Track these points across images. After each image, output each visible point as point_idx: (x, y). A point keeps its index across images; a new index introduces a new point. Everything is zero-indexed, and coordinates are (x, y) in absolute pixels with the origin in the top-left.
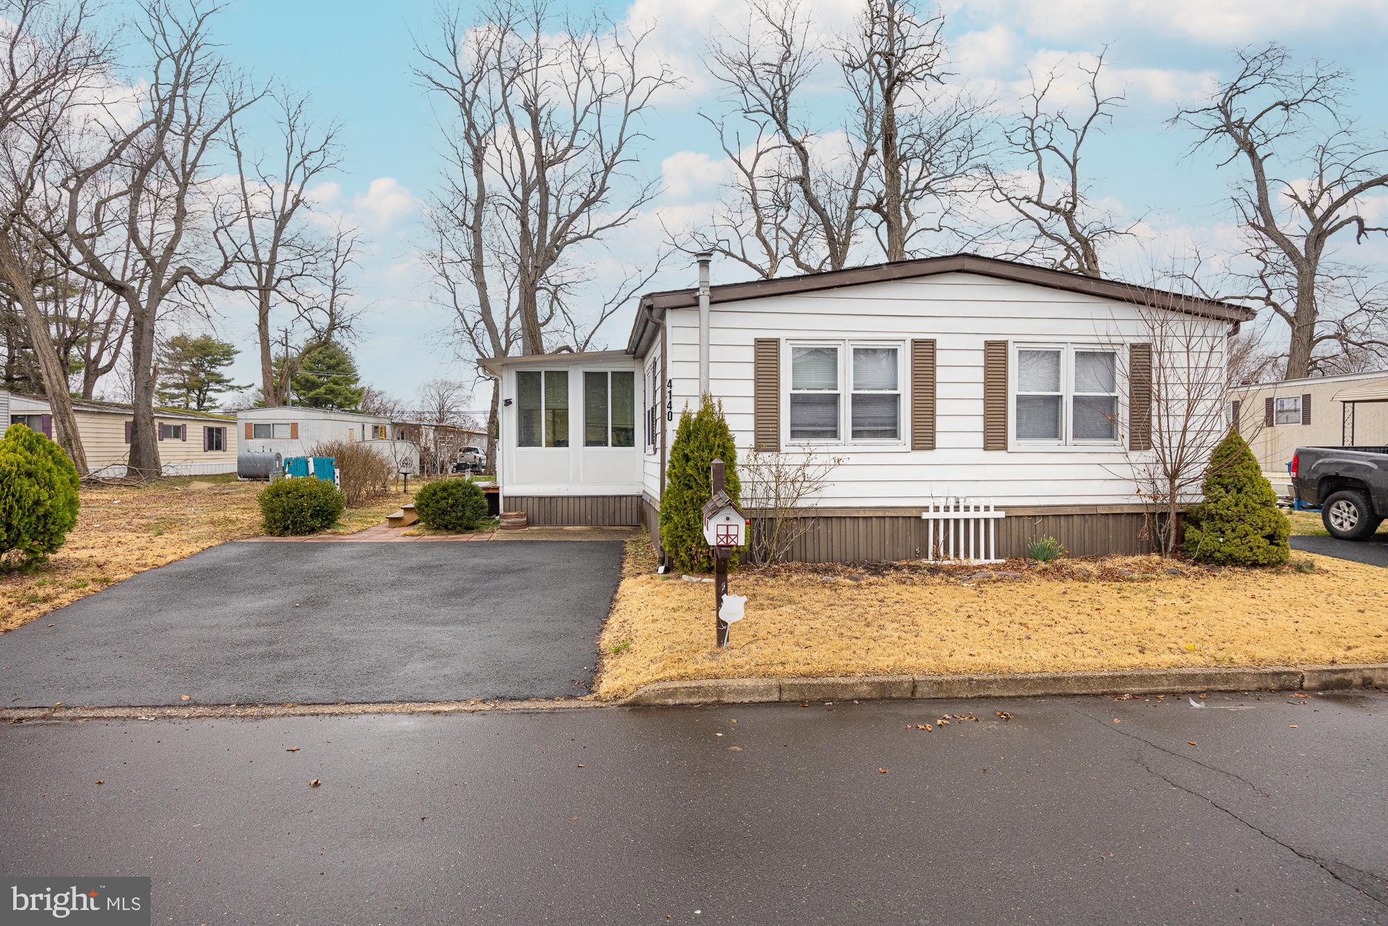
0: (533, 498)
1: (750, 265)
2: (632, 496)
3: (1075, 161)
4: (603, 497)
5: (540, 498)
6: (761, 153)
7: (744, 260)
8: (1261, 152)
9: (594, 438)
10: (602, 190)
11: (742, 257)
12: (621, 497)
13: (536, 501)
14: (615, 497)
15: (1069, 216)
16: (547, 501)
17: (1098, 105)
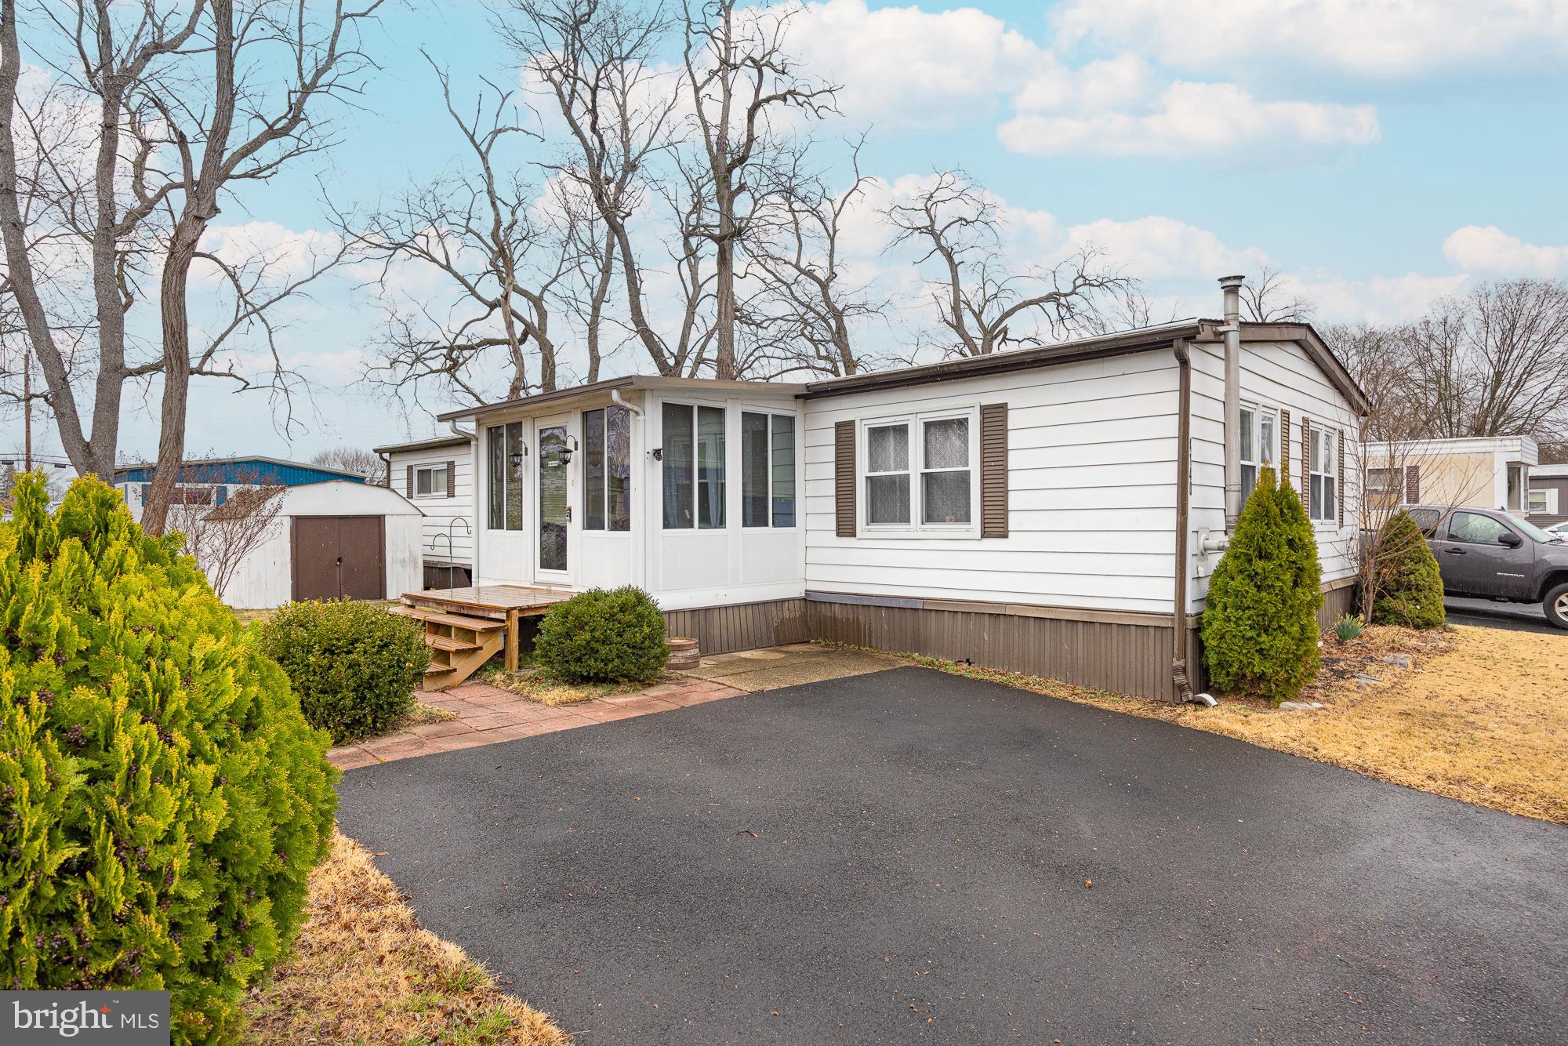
0: (684, 611)
1: (456, 275)
2: (793, 599)
3: (835, 232)
4: (765, 603)
5: (693, 611)
6: (500, 131)
7: (448, 268)
8: (957, 259)
9: (755, 514)
10: (295, 120)
11: (444, 262)
12: (783, 601)
13: (688, 616)
14: (776, 602)
15: (824, 286)
16: (702, 614)
17: (859, 181)
